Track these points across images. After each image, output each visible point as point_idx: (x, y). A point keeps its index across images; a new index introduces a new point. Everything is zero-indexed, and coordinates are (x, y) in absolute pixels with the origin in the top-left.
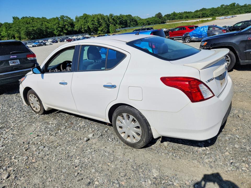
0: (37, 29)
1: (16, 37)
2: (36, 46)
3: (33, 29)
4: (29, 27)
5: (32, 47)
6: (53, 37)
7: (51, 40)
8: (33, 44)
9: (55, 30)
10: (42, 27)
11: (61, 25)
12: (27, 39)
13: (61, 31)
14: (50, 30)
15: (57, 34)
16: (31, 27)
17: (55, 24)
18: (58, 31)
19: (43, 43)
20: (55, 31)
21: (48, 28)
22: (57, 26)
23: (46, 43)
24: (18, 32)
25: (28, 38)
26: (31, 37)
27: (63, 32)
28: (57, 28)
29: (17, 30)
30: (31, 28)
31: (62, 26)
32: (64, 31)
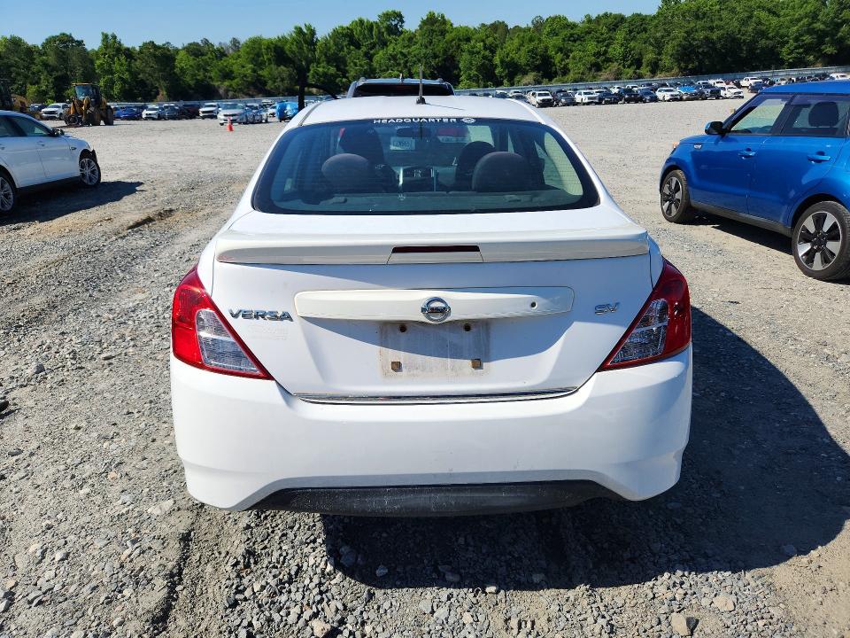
0: (719, 39)
1: (644, 65)
2: (684, 97)
3: (706, 38)
4: (696, 31)
5: (669, 101)
6: (770, 69)
7: (752, 82)
8: (677, 91)
9: (788, 42)
10: (743, 29)
11: (824, 23)
12: (676, 70)
13: (809, 49)
14: (768, 42)
15: (790, 58)
16: (703, 29)
17: (799, 20)
18: (796, 48)
19: (709, 90)
20: (787, 46)
21: (763, 34)
22: (803, 26)
23: (724, 89)
24: (659, 45)
25: (680, 68)
26: (690, 67)
27: (820, 50)
28: (802, 35)
29: (656, 39)
30: (701, 35)
31: (822, 27)
32: (823, 47)
